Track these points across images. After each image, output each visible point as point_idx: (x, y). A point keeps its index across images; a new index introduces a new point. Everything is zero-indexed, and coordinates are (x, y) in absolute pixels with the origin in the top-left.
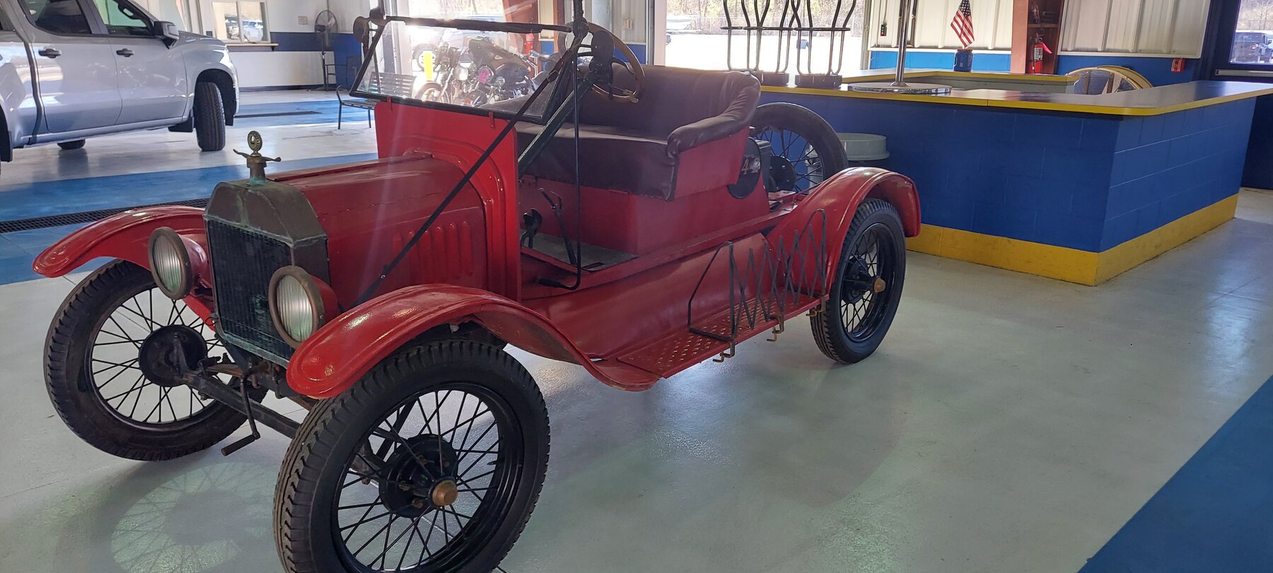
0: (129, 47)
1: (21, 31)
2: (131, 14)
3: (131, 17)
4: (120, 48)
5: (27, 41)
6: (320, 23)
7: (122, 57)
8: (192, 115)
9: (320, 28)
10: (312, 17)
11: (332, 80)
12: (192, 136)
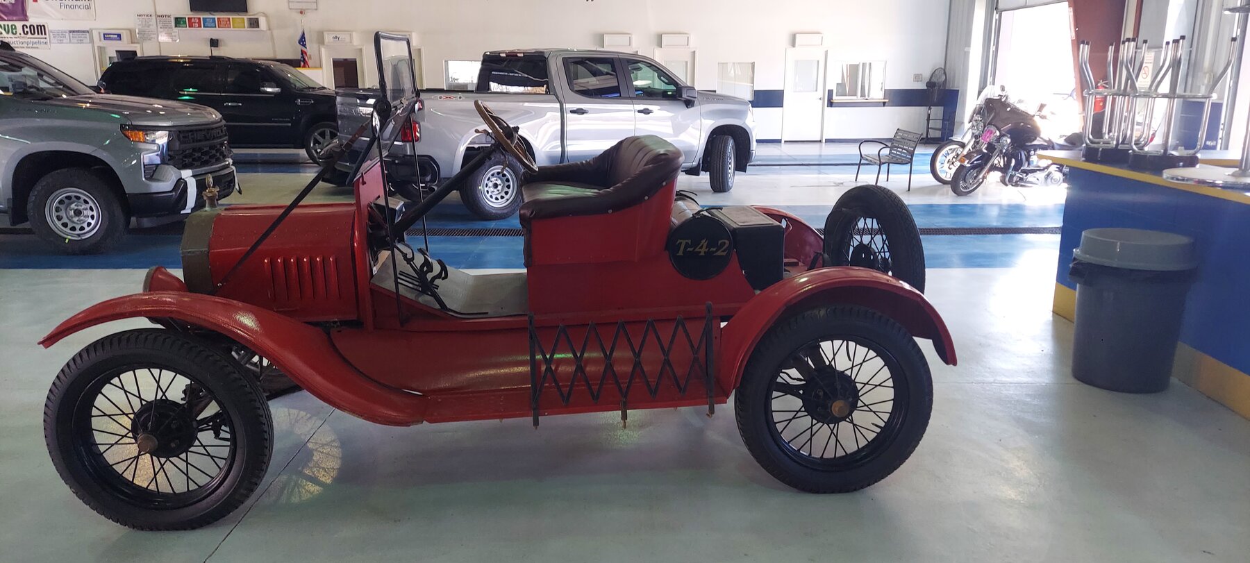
0: (650, 107)
1: (559, 94)
2: (666, 81)
3: (666, 83)
4: (642, 107)
5: (563, 101)
6: (934, 80)
7: (642, 115)
8: (701, 162)
9: (931, 84)
10: (927, 75)
11: (933, 134)
12: (705, 177)
